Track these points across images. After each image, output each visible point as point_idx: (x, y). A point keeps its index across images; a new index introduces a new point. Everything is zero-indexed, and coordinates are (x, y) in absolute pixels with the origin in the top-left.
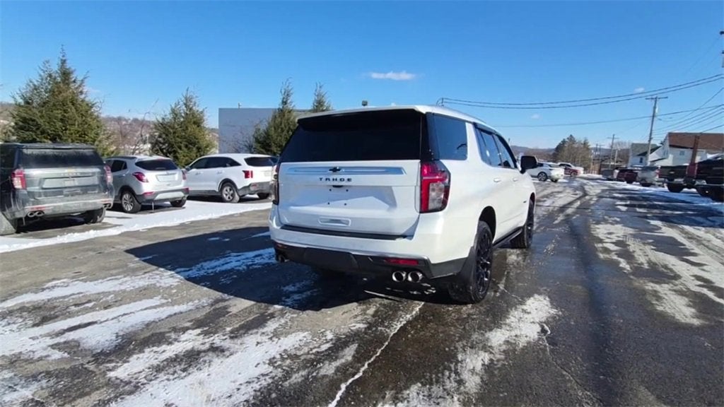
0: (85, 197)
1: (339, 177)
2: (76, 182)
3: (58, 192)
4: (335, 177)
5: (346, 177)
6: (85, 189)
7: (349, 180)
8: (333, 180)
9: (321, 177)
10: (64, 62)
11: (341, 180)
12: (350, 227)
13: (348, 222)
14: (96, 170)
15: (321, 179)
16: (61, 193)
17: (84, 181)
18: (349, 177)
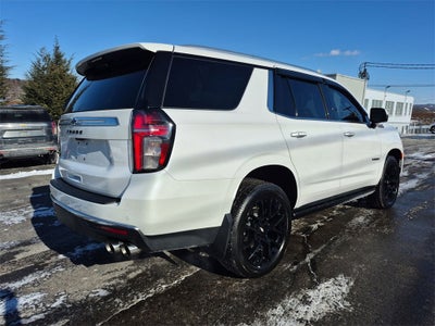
0: (33, 145)
2: (29, 134)
3: (13, 141)
4: (74, 129)
5: (79, 129)
6: (35, 140)
8: (73, 132)
10: (57, 48)
11: (77, 132)
13: (80, 178)
14: (44, 125)
15: (68, 131)
16: (16, 142)
17: (35, 133)
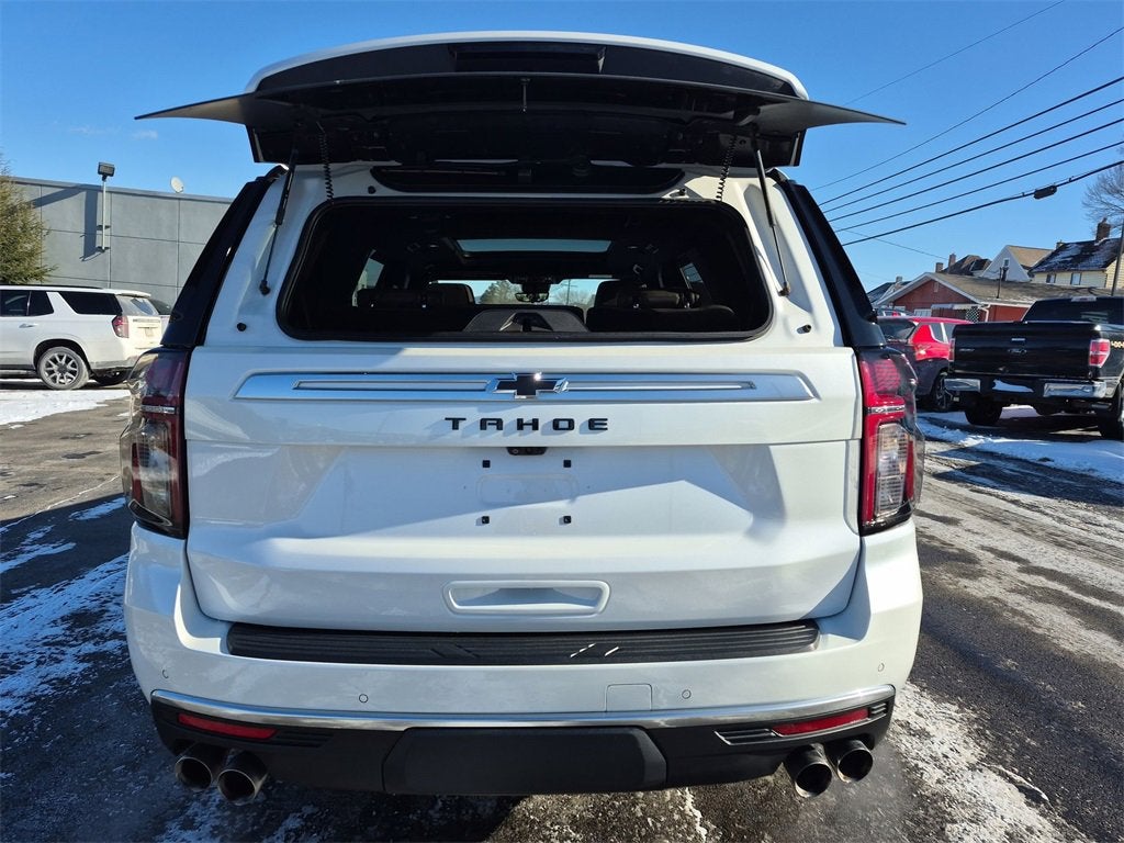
1: (546, 412)
4: (528, 412)
5: (581, 413)
7: (595, 425)
8: (520, 424)
9: (456, 412)
11: (556, 424)
12: (608, 612)
13: (598, 592)
15: (455, 423)
18: (596, 411)
